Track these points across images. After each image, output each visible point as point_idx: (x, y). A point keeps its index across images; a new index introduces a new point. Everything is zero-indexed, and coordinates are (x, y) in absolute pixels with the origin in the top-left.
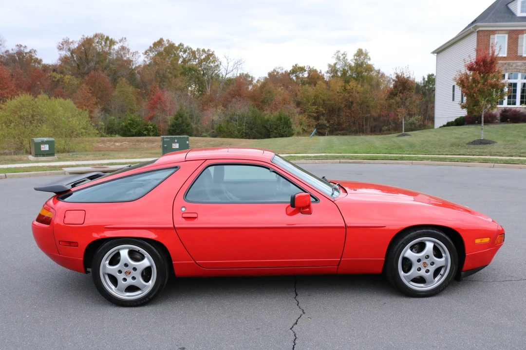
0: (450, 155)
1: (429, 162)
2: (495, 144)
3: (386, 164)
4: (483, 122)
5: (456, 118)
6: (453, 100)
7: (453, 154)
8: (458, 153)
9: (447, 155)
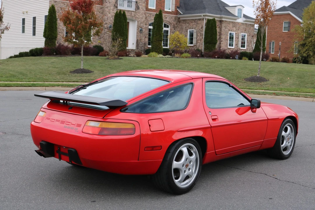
0: (66, 82)
1: (60, 88)
2: (91, 73)
3: (22, 90)
4: (82, 54)
5: (31, 49)
6: (23, 31)
7: (67, 81)
8: (73, 81)
9: (63, 82)
